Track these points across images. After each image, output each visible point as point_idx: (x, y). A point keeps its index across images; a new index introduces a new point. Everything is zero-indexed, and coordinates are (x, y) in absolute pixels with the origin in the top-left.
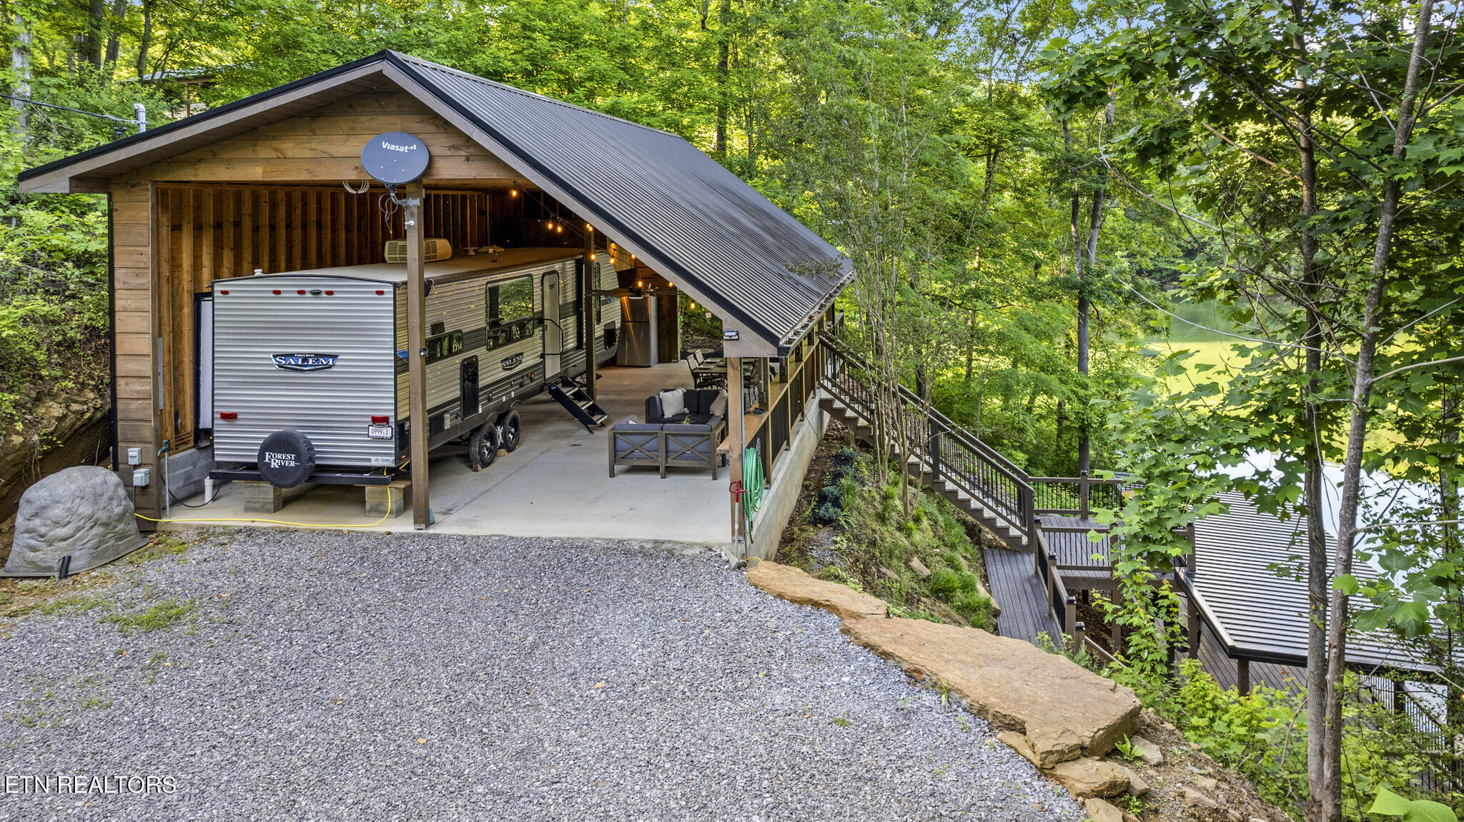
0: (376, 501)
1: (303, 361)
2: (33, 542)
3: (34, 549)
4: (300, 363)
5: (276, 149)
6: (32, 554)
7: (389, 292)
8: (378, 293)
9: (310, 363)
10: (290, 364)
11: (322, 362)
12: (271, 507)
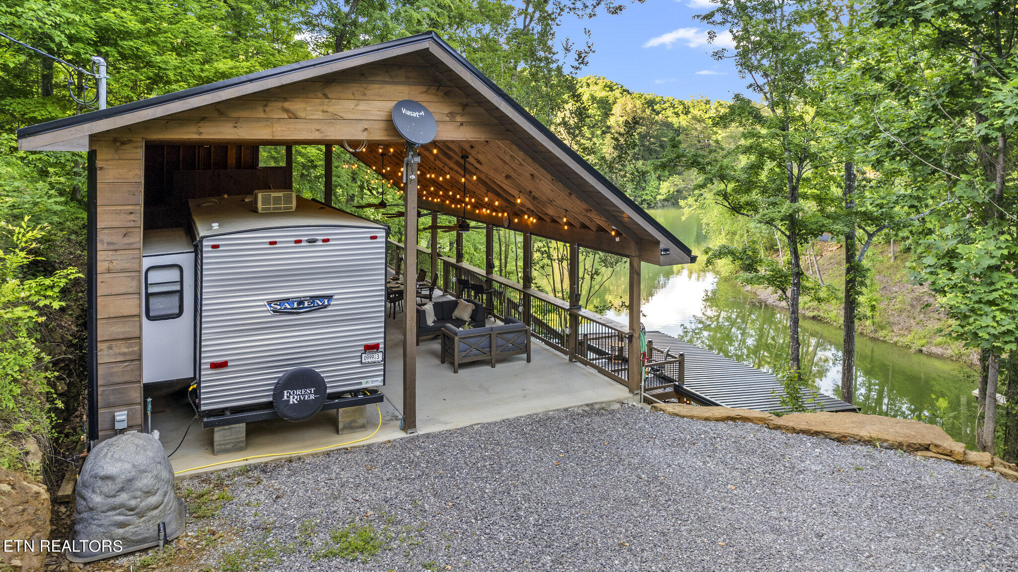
0: (348, 420)
1: (298, 304)
2: (121, 518)
3: (122, 525)
4: (295, 306)
5: (286, 111)
6: (121, 531)
7: (382, 237)
8: (372, 238)
9: (306, 305)
10: (285, 308)
11: (319, 303)
12: (243, 445)
